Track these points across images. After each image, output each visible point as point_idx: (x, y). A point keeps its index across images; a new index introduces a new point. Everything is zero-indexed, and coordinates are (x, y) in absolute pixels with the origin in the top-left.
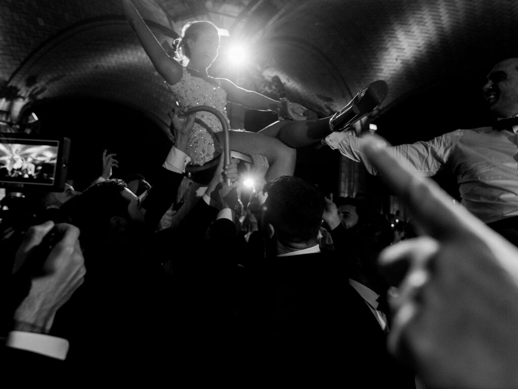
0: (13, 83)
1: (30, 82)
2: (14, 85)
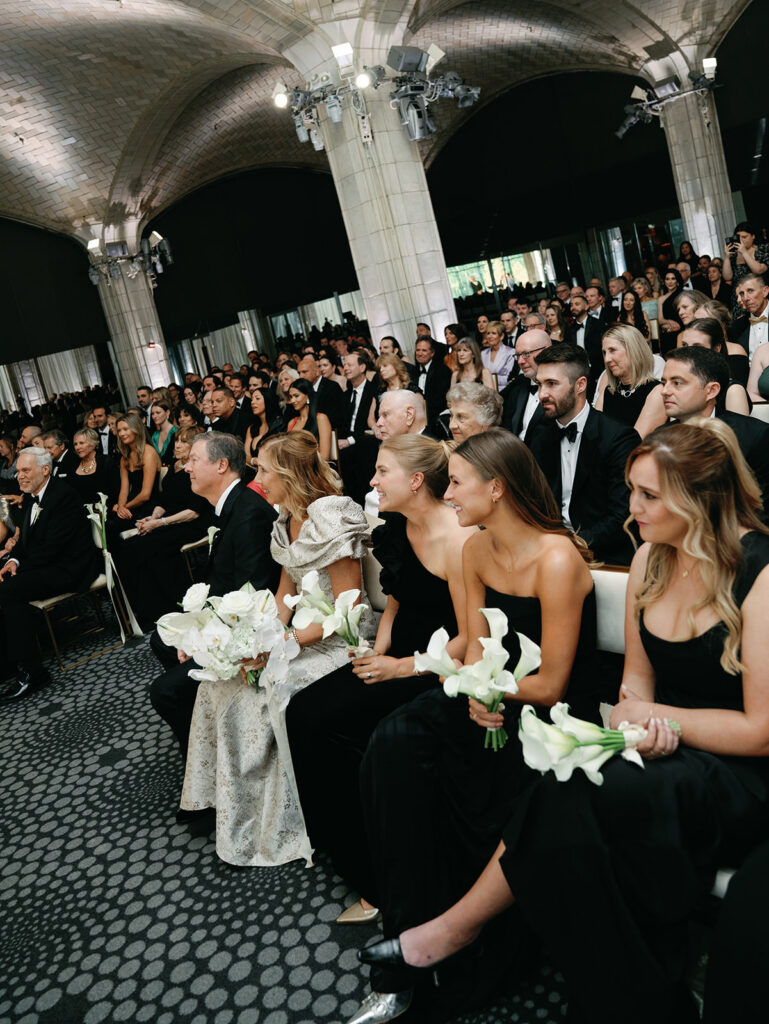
0: (116, 199)
1: (135, 188)
2: (117, 201)
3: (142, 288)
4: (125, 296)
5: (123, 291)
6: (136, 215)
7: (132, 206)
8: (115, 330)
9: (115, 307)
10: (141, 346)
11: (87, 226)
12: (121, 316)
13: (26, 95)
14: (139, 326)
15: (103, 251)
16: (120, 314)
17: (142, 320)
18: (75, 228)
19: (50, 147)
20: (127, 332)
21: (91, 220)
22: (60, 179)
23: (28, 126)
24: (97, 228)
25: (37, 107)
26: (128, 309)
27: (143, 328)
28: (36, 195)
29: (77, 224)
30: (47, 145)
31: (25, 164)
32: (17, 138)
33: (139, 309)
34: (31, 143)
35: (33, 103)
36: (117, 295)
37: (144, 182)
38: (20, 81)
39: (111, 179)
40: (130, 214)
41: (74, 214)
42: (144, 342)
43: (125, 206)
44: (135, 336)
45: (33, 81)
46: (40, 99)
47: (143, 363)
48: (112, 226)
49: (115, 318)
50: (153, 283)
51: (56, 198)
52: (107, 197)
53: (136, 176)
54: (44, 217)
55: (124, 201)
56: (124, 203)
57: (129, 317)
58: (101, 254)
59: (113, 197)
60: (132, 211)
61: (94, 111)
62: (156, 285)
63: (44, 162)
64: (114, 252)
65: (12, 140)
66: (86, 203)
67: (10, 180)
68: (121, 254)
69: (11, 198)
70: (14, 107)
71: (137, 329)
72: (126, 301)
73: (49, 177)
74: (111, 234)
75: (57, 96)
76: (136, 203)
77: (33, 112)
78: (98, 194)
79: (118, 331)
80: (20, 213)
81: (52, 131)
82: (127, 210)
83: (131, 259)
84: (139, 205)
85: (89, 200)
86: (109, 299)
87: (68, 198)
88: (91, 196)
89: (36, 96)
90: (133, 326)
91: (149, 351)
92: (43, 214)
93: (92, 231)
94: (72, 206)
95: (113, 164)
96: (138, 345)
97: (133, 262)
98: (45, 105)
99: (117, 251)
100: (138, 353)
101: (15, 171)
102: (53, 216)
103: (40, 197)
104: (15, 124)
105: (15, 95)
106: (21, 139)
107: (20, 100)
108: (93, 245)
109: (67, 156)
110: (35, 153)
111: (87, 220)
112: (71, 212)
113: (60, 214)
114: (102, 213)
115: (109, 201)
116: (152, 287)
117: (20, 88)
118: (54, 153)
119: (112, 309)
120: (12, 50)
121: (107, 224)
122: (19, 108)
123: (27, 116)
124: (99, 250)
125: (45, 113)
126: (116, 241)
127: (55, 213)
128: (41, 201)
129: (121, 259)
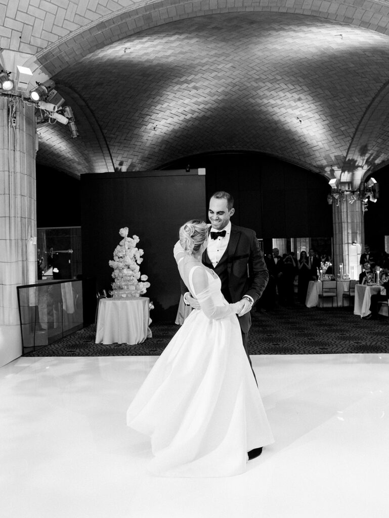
3: (357, 210)
4: (345, 213)
5: (345, 210)
6: (362, 167)
7: (360, 161)
8: (336, 232)
9: (338, 219)
10: (348, 243)
11: (332, 171)
12: (340, 224)
13: (302, 96)
14: (350, 231)
15: (337, 186)
16: (341, 223)
17: (353, 229)
18: (326, 172)
19: (316, 125)
20: (342, 234)
21: (335, 168)
22: (320, 144)
23: (304, 114)
24: (338, 173)
25: (309, 103)
26: (346, 220)
27: (352, 233)
28: (306, 152)
29: (328, 169)
30: (314, 124)
31: (302, 134)
32: (298, 120)
33: (352, 222)
34: (305, 123)
35: (306, 100)
36: (341, 212)
37: (369, 148)
38: (299, 88)
39: (348, 145)
40: (358, 166)
41: (326, 164)
42: (350, 241)
43: (356, 161)
44: (346, 237)
45: (306, 89)
46: (310, 98)
47: (347, 253)
48: (346, 172)
49: (337, 225)
50: (365, 208)
51: (317, 154)
52: (345, 155)
53: (364, 144)
54: (310, 164)
55: (355, 158)
56: (356, 159)
57: (345, 225)
58: (336, 188)
59: (349, 155)
60: (360, 164)
61: (340, 104)
62: (367, 210)
63: (312, 134)
64: (343, 187)
65: (296, 121)
66: (333, 158)
67: (294, 143)
68: (347, 189)
69: (294, 152)
70: (297, 103)
71: (348, 233)
72: (345, 216)
73: (314, 143)
74: (346, 177)
75: (319, 96)
76: (363, 160)
77: (307, 106)
78: (340, 153)
79: (337, 232)
80: (297, 161)
81: (317, 116)
82: (357, 164)
83: (353, 192)
84: (365, 161)
85: (335, 156)
86: (336, 214)
87: (323, 155)
88: (336, 154)
89: (307, 97)
90: (346, 231)
91: (352, 247)
92: (309, 162)
93: (335, 174)
94: (325, 159)
95: (350, 136)
96: (346, 242)
97: (354, 194)
98: (313, 101)
99: (345, 186)
100: (345, 247)
101: (297, 139)
102: (315, 164)
103: (309, 153)
104: (297, 112)
105: (296, 96)
106: (300, 121)
107: (299, 99)
108: (332, 182)
109: (325, 130)
110: (307, 128)
111: (333, 168)
112: (324, 162)
113: (319, 163)
114: (342, 165)
115: (346, 158)
116: (364, 211)
117: (298, 92)
118: (318, 129)
119: (337, 219)
120: (293, 71)
121: (343, 171)
122: (299, 103)
123: (303, 108)
124: (335, 185)
125: (313, 106)
126: (348, 181)
127: (316, 162)
128: (309, 155)
129: (347, 191)
